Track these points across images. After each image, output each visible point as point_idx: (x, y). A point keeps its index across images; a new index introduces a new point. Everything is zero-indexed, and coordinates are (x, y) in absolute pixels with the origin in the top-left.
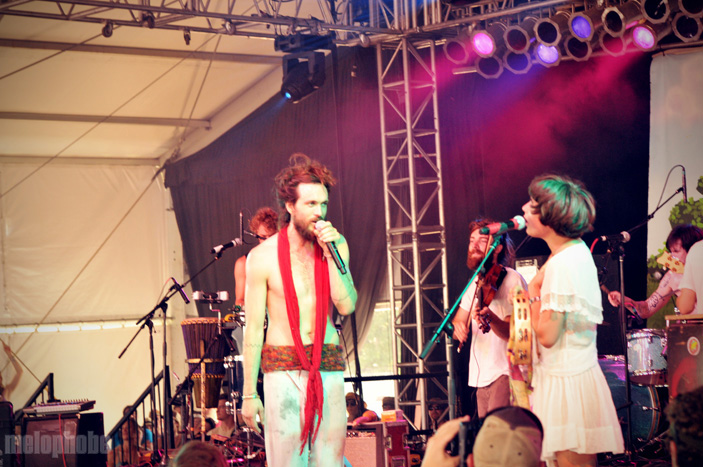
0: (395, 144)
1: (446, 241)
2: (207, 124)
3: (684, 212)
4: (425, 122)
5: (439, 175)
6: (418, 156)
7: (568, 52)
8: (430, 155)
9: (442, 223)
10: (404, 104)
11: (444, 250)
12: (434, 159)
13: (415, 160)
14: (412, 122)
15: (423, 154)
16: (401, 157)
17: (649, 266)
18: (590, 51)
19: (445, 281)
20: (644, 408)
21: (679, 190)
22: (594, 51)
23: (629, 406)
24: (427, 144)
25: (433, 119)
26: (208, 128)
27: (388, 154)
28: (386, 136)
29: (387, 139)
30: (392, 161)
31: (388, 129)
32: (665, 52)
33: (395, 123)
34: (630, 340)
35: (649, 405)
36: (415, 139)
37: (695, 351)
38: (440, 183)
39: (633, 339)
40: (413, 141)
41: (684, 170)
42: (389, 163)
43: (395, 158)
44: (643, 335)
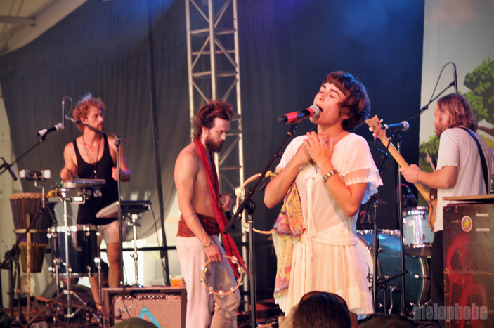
0: (198, 42)
1: (243, 128)
2: (32, 22)
4: (226, 23)
5: (238, 70)
6: (219, 52)
8: (230, 51)
9: (239, 112)
10: (207, 7)
11: (241, 135)
12: (233, 55)
13: (216, 56)
14: (214, 22)
15: (223, 50)
16: (204, 53)
17: (421, 151)
19: (241, 163)
20: (417, 276)
21: (451, 85)
23: (404, 275)
24: (226, 41)
25: (232, 20)
26: (33, 25)
27: (193, 50)
28: (191, 35)
29: (193, 37)
30: (196, 56)
31: (192, 28)
33: (199, 22)
34: (405, 217)
35: (420, 274)
36: (216, 37)
37: (468, 228)
38: (238, 76)
39: (407, 215)
40: (214, 39)
41: (455, 66)
42: (193, 58)
43: (199, 54)
44: (416, 212)
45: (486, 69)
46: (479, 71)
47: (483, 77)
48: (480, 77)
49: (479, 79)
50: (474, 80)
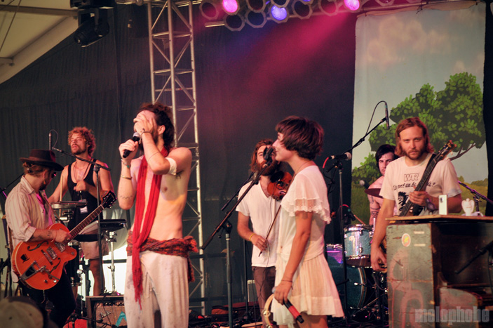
0: (161, 80)
1: (199, 154)
2: (11, 61)
3: (381, 135)
4: (185, 63)
5: (195, 104)
6: (179, 89)
7: (294, 12)
8: (188, 89)
9: (197, 141)
10: (168, 49)
11: (198, 161)
12: (191, 92)
13: (176, 92)
14: (174, 64)
15: (182, 88)
16: (166, 90)
17: (353, 175)
18: (311, 11)
19: (198, 186)
20: (356, 284)
21: (384, 120)
22: (314, 11)
23: (345, 283)
24: (185, 80)
25: (190, 61)
26: (11, 65)
27: (156, 87)
28: (154, 74)
29: (156, 76)
30: (159, 92)
31: (155, 69)
32: (367, 13)
33: (162, 64)
34: (346, 233)
35: (359, 282)
36: (176, 76)
37: (408, 244)
38: (195, 110)
39: (348, 232)
40: (175, 78)
41: (386, 104)
42: (157, 94)
43: (162, 90)
44: (356, 229)
45: (408, 105)
46: (402, 106)
47: (406, 112)
48: (403, 111)
49: (402, 113)
50: (398, 114)
